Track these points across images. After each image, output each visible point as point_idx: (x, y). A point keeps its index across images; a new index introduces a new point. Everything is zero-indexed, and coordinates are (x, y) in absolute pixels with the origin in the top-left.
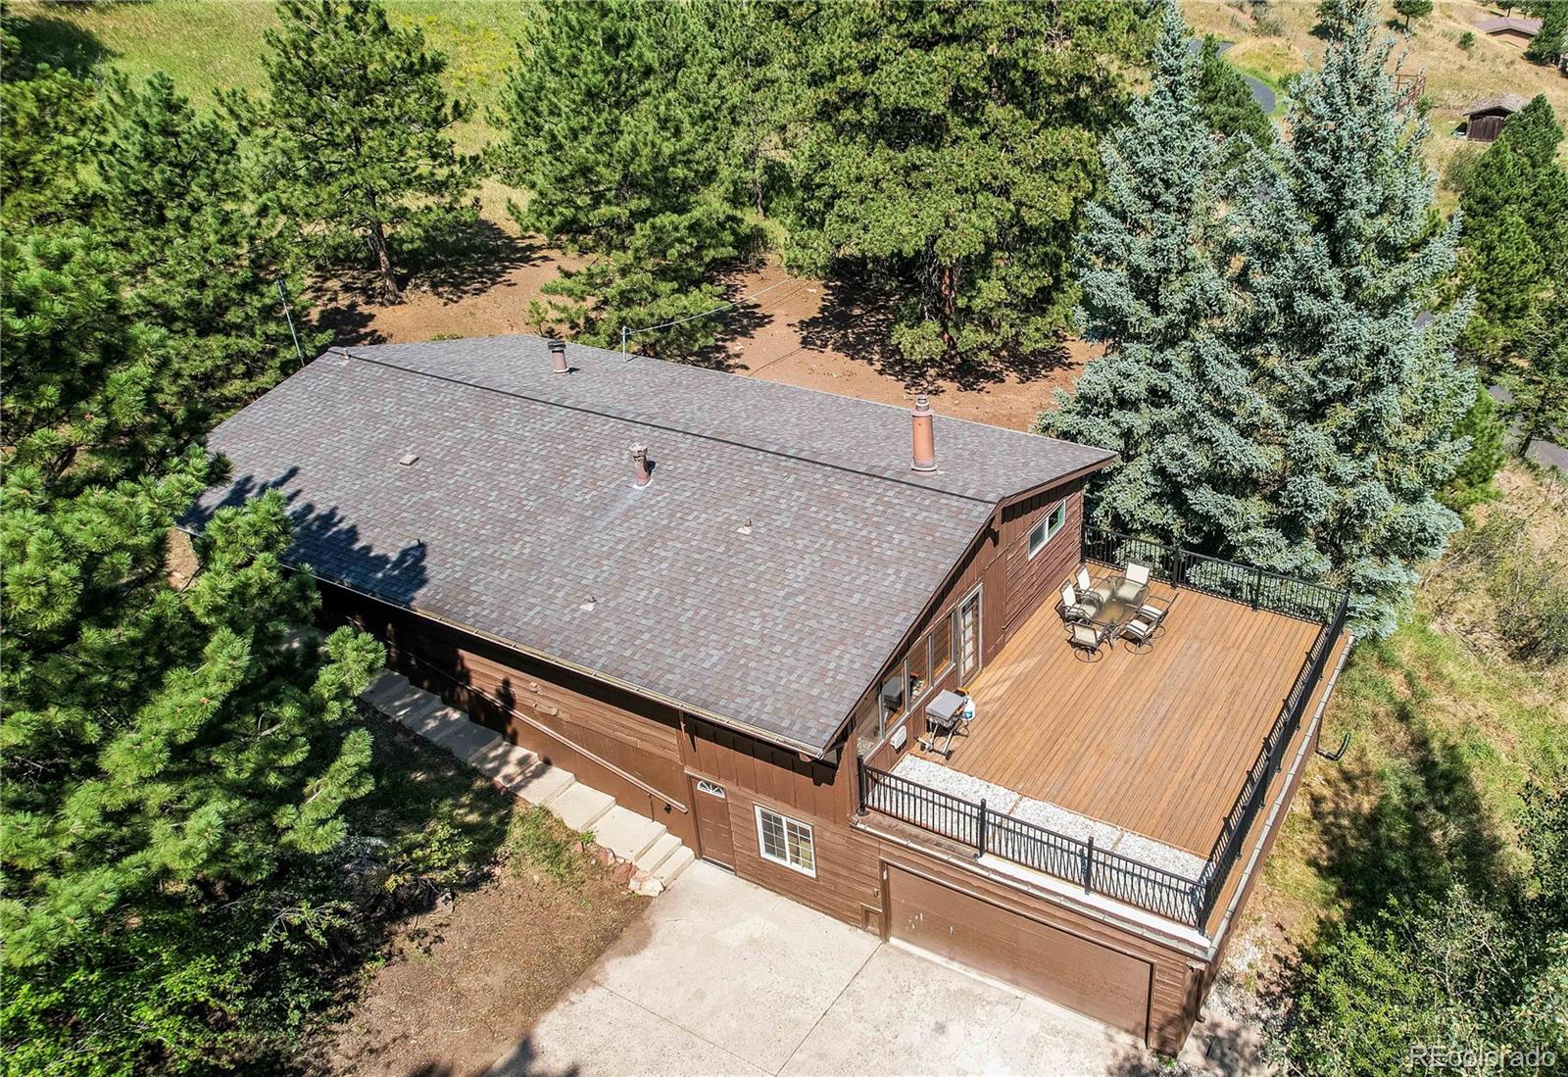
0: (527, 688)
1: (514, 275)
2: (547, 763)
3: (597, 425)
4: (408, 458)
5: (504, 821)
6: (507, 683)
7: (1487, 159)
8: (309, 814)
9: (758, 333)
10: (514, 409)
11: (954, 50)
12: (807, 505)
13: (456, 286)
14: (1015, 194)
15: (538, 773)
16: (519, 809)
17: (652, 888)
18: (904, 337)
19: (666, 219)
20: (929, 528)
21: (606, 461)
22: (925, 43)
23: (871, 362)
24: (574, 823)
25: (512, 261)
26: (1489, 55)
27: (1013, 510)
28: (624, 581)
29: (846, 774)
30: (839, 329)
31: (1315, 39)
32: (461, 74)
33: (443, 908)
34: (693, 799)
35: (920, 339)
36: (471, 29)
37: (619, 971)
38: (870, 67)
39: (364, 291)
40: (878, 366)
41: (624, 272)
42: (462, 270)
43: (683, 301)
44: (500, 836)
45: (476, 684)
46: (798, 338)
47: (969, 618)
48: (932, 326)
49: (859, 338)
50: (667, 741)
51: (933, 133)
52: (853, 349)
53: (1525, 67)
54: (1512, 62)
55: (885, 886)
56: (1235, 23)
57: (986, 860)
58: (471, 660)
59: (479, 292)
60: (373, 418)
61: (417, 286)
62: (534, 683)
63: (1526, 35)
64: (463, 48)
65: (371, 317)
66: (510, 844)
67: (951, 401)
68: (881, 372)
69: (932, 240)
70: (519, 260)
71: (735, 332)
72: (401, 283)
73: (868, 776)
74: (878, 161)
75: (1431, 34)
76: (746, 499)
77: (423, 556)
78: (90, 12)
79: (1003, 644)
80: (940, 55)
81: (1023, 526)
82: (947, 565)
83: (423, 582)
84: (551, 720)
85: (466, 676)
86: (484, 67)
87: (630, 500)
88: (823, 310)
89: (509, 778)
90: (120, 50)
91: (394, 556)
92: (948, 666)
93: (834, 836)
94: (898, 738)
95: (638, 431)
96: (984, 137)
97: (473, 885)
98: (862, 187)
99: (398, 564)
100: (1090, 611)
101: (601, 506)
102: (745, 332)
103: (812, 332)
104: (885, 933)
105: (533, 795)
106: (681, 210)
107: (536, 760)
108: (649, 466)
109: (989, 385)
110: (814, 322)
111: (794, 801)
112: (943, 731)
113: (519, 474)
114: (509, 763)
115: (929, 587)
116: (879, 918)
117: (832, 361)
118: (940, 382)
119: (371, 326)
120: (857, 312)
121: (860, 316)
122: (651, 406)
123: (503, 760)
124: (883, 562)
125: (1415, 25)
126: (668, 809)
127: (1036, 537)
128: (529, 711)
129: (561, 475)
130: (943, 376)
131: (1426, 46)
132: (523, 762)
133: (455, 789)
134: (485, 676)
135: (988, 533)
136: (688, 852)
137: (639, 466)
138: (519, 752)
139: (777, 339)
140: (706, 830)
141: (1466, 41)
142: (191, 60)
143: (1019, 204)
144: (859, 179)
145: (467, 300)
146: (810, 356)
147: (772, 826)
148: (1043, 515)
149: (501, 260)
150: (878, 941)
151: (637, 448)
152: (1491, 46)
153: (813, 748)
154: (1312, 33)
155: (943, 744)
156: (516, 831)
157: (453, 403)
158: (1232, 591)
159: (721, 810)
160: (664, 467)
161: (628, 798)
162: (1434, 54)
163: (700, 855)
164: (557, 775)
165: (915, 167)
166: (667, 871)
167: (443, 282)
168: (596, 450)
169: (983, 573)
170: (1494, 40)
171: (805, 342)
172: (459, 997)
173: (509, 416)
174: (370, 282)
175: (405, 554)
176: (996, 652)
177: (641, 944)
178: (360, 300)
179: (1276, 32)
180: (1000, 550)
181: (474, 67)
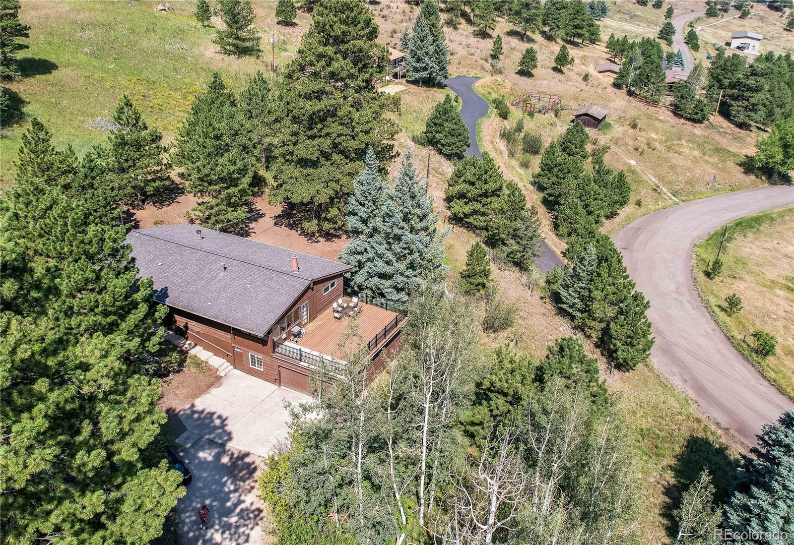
0: (192, 324)
1: (180, 199)
2: (196, 345)
3: (212, 257)
4: (160, 264)
5: (185, 358)
6: (187, 323)
7: (548, 149)
8: (151, 343)
9: (260, 220)
10: (188, 251)
11: (321, 140)
12: (265, 280)
13: (161, 203)
14: (341, 183)
15: (194, 347)
16: (189, 355)
17: (222, 374)
18: (306, 225)
19: (232, 190)
20: (294, 286)
21: (214, 267)
22: (312, 138)
23: (297, 231)
24: (203, 359)
25: (178, 193)
26: (596, 83)
27: (317, 282)
28: (218, 297)
29: (270, 343)
30: (287, 219)
31: (518, 76)
32: (151, 105)
33: (171, 376)
34: (234, 352)
35: (312, 225)
36: (154, 82)
37: (214, 391)
38: (295, 144)
39: (131, 205)
40: (299, 232)
41: (217, 205)
42: (162, 197)
43: (235, 214)
44: (185, 361)
45: (178, 324)
46: (273, 222)
47: (305, 309)
48: (315, 222)
49: (294, 222)
50: (227, 337)
51: (314, 164)
52: (291, 227)
53: (611, 90)
54: (605, 88)
55: (279, 371)
56: (483, 68)
57: (301, 363)
58: (177, 317)
59: (169, 205)
60: (149, 252)
61: (148, 203)
62: (194, 323)
63: (615, 73)
64: (151, 92)
65: (134, 214)
66: (187, 363)
67: (323, 244)
68: (300, 235)
69: (312, 198)
70: (181, 193)
71: (252, 220)
72: (143, 202)
73: (275, 345)
74: (297, 172)
75: (572, 73)
76: (249, 278)
77: (167, 290)
78: (15, 83)
79: (316, 317)
80: (317, 141)
81: (321, 287)
82: (297, 295)
83: (168, 297)
84: (198, 333)
85: (175, 322)
86: (160, 101)
87: (220, 277)
88: (282, 212)
89: (186, 348)
90: (28, 100)
91: (159, 290)
92: (299, 321)
93: (268, 359)
94: (284, 336)
95: (222, 259)
96: (332, 164)
97: (178, 372)
98: (292, 181)
99: (160, 292)
100: (340, 309)
101: (212, 279)
102: (255, 220)
103: (279, 220)
104: (280, 385)
105: (192, 352)
106: (236, 186)
107: (193, 344)
108: (225, 268)
109: (336, 240)
110: (279, 216)
111: (258, 351)
112: (295, 336)
113: (191, 269)
114: (187, 345)
115: (291, 300)
116: (278, 381)
117: (284, 230)
118: (319, 238)
119: (135, 217)
120: (295, 212)
121: (295, 214)
122: (225, 251)
123: (185, 344)
124: (282, 294)
125: (564, 69)
126: (227, 355)
127: (327, 289)
128: (192, 331)
129: (202, 270)
130: (320, 236)
131: (568, 79)
132: (190, 344)
133: (173, 350)
134: (181, 321)
135: (309, 288)
136: (232, 367)
137: (223, 268)
138: (188, 342)
139: (267, 222)
140: (237, 361)
141: (586, 78)
142: (52, 103)
143: (341, 186)
144: (291, 178)
145: (165, 208)
146: (277, 228)
147: (253, 357)
148: (329, 284)
149: (175, 193)
150: (277, 387)
151: (222, 264)
152: (599, 79)
153: (261, 335)
154: (517, 73)
155: (295, 339)
156: (188, 360)
157: (170, 248)
158: (381, 305)
159: (240, 355)
160: (229, 269)
161: (217, 353)
162: (571, 83)
163: (235, 368)
164: (198, 348)
165: (309, 175)
166: (226, 371)
167: (157, 202)
168: (211, 263)
169: (309, 298)
170: (600, 76)
171: (276, 224)
172: (176, 395)
173: (187, 253)
174: (133, 202)
175: (162, 289)
176: (313, 319)
177: (220, 386)
178: (131, 208)
179: (500, 72)
180: (314, 292)
181: (155, 101)
